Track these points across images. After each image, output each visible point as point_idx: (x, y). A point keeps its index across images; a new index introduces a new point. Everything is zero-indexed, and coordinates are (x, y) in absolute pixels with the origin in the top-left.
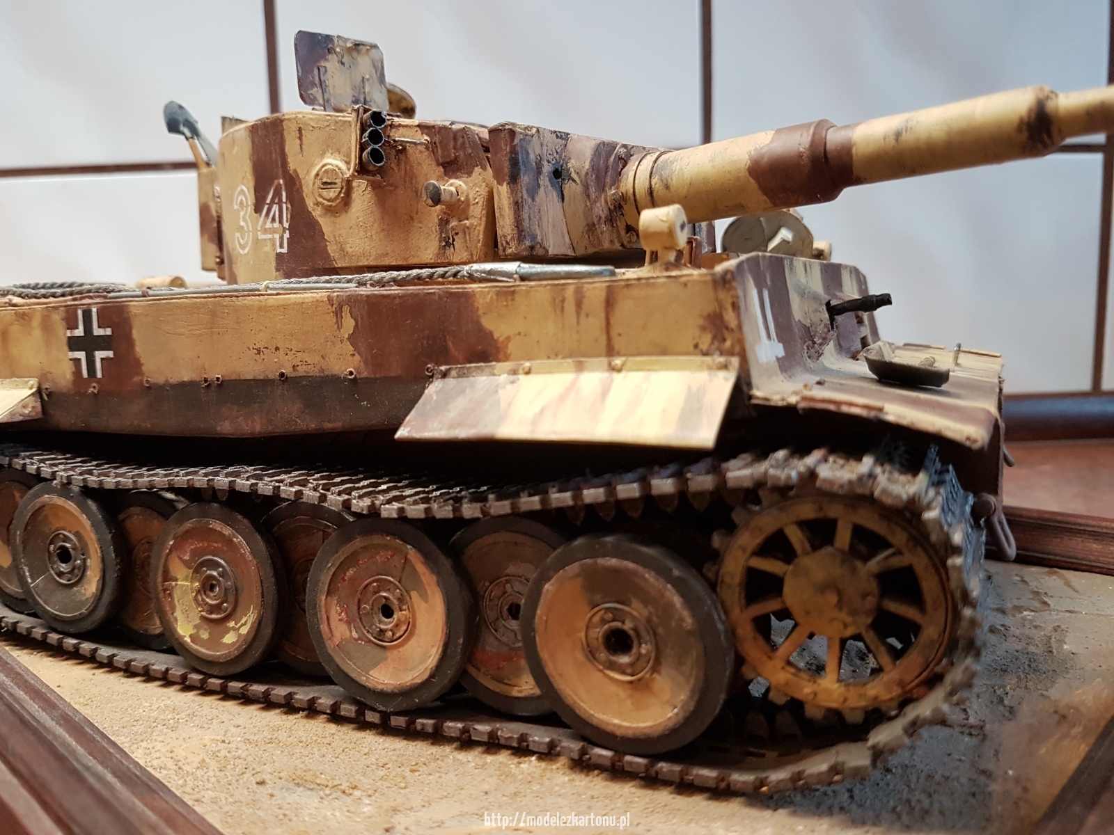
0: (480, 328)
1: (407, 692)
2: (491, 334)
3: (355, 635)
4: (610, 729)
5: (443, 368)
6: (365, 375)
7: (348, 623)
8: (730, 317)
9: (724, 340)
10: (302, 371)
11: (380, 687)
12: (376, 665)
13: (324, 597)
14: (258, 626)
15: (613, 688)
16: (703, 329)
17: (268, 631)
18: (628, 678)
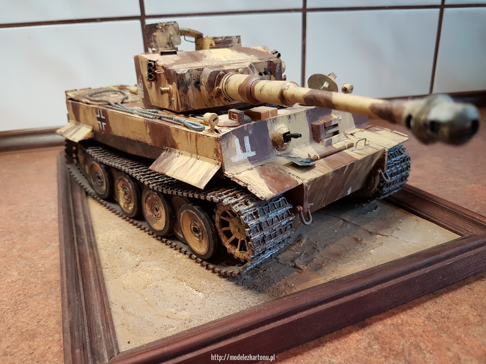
0: (173, 139)
1: (160, 231)
2: (175, 141)
3: (151, 214)
4: (195, 251)
5: (166, 148)
6: (153, 145)
7: (150, 211)
8: (219, 150)
9: (218, 157)
10: (141, 140)
11: (155, 229)
12: (155, 223)
13: (144, 203)
14: (134, 207)
15: (196, 241)
16: (214, 152)
17: (136, 209)
18: (198, 240)
